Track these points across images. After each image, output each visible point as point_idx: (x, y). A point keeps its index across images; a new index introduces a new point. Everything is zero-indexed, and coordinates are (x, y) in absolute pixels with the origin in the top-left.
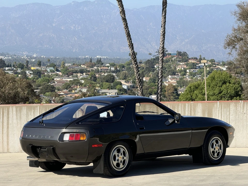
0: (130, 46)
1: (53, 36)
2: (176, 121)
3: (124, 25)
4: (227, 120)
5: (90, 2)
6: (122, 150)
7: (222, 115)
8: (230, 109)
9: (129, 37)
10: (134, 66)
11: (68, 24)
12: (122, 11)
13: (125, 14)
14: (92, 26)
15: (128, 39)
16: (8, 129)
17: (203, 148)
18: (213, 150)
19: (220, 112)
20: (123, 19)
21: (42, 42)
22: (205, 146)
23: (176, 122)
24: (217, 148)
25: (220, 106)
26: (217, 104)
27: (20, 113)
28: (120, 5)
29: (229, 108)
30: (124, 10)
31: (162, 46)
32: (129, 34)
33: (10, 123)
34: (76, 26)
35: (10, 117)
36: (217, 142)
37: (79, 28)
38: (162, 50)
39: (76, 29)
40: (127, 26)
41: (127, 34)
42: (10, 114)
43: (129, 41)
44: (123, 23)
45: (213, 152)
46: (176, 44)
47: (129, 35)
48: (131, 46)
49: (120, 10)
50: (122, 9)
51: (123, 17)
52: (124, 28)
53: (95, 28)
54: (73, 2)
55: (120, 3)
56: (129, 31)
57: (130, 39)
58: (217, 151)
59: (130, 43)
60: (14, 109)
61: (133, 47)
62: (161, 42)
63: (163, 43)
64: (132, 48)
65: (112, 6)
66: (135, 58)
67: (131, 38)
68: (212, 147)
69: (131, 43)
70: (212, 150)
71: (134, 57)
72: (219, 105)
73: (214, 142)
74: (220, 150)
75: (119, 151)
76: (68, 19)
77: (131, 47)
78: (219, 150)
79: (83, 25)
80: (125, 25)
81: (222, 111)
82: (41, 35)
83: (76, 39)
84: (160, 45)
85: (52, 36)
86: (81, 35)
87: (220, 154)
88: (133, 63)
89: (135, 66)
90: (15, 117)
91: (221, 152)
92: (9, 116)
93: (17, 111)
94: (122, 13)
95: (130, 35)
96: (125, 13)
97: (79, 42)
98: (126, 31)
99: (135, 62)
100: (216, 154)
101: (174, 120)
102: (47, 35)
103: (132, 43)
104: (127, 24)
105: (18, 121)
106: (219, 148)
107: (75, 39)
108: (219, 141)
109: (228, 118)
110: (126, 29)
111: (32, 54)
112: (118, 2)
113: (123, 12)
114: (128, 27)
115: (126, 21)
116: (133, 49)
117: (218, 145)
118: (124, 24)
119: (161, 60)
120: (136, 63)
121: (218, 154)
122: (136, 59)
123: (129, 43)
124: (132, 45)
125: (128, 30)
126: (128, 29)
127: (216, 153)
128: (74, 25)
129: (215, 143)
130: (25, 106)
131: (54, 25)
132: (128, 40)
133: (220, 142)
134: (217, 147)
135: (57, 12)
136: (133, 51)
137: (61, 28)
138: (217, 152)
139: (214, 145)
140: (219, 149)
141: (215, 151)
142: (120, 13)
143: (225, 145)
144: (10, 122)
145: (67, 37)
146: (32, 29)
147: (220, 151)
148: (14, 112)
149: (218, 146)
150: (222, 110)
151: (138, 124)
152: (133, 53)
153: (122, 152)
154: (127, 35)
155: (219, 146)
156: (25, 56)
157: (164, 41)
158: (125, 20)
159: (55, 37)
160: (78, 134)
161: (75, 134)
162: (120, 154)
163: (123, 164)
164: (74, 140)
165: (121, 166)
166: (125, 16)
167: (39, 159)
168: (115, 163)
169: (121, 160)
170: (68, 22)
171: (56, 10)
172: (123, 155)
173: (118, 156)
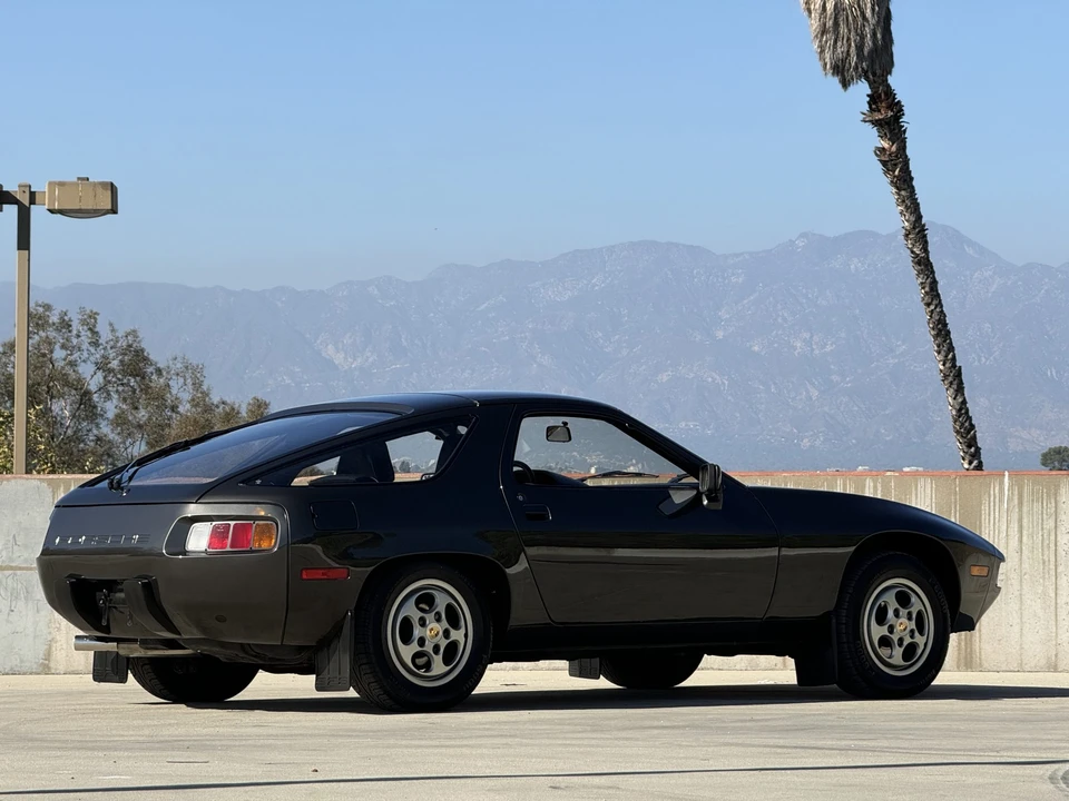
0: (946, 377)
1: (714, 380)
2: (704, 498)
3: (923, 288)
4: (1046, 552)
5: (873, 234)
6: (441, 602)
7: (1025, 532)
8: (1061, 505)
9: (945, 341)
10: (966, 466)
11: (780, 332)
12: (914, 228)
13: (926, 242)
14: (884, 338)
15: (938, 346)
17: (834, 621)
18: (884, 631)
19: (1015, 516)
20: (919, 263)
21: (668, 406)
22: (844, 613)
23: (705, 502)
24: (903, 625)
25: (1016, 493)
26: (1001, 483)
28: (903, 201)
29: (1053, 501)
30: (924, 225)
32: (945, 325)
34: (816, 338)
36: (903, 599)
37: (828, 348)
39: (817, 352)
40: (933, 294)
41: (933, 329)
43: (942, 358)
44: (920, 280)
45: (885, 642)
47: (942, 331)
48: (950, 379)
49: (906, 224)
50: (913, 219)
51: (918, 255)
52: (923, 299)
53: (899, 346)
54: (804, 235)
55: (903, 193)
56: (945, 316)
57: (949, 349)
58: (901, 641)
59: (948, 365)
61: (961, 384)
64: (955, 386)
66: (969, 432)
67: (951, 343)
68: (881, 619)
69: (954, 366)
70: (878, 631)
71: (967, 424)
72: (1011, 488)
73: (890, 598)
74: (917, 634)
76: (779, 307)
77: (951, 383)
78: (912, 637)
79: (843, 335)
80: (927, 289)
81: (1025, 515)
83: (815, 393)
85: (710, 380)
86: (835, 378)
87: (919, 652)
88: (962, 453)
89: (970, 463)
91: (926, 645)
94: (911, 236)
95: (949, 331)
96: (925, 236)
97: (826, 409)
98: (932, 312)
99: (969, 446)
100: (898, 652)
101: (695, 492)
102: (692, 375)
103: (958, 364)
104: (934, 284)
106: (913, 625)
107: (808, 393)
108: (914, 599)
109: (1052, 546)
110: (932, 307)
112: (894, 190)
113: (919, 232)
114: (938, 295)
115: (933, 272)
116: (960, 390)
117: (910, 614)
118: (922, 283)
120: (973, 450)
121: (910, 652)
122: (975, 435)
123: (944, 365)
124: (959, 374)
125: (938, 310)
126: (940, 304)
127: (900, 645)
128: (807, 335)
129: (893, 605)
131: (720, 334)
132: (939, 353)
133: (921, 602)
134: (904, 620)
135: (734, 279)
136: (960, 400)
137: (751, 346)
138: (905, 643)
139: (891, 613)
140: (912, 631)
141: (895, 638)
142: (907, 236)
143: (945, 615)
145: (775, 384)
146: (625, 352)
147: (920, 640)
149: (910, 619)
150: (1025, 509)
151: (520, 498)
152: (960, 410)
153: (441, 608)
154: (933, 332)
155: (914, 616)
158: (926, 266)
159: (723, 383)
160: (244, 526)
161: (232, 523)
162: (430, 617)
163: (447, 661)
164: (228, 549)
165: (439, 667)
166: (925, 250)
167: (121, 645)
168: (407, 652)
169: (435, 640)
170: (780, 320)
171: (730, 271)
172: (445, 624)
173: (423, 623)
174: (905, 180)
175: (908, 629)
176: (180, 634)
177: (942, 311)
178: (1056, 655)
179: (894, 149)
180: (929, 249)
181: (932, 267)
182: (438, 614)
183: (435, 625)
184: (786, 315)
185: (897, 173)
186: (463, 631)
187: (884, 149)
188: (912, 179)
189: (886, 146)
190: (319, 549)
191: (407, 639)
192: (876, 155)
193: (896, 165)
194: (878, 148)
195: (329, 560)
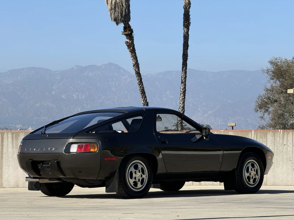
0: (144, 105)
1: (52, 105)
2: (204, 137)
3: (138, 80)
5: (95, 66)
6: (140, 167)
8: (267, 139)
9: (144, 95)
11: (70, 92)
12: (136, 64)
13: (139, 68)
14: (98, 94)
15: (142, 96)
16: (2, 159)
17: (236, 172)
18: (248, 174)
20: (137, 73)
21: (39, 113)
22: (238, 170)
24: (253, 173)
26: (252, 133)
27: (17, 140)
28: (133, 56)
29: (265, 138)
30: (138, 63)
31: (182, 106)
32: (144, 90)
33: (4, 153)
34: (79, 94)
35: (4, 145)
36: (253, 166)
37: (83, 97)
38: (182, 110)
39: (80, 98)
40: (141, 82)
41: (141, 91)
42: (4, 141)
43: (143, 100)
44: (137, 78)
45: (249, 178)
46: (197, 116)
47: (143, 92)
49: (134, 62)
50: (135, 61)
51: (137, 71)
52: (138, 83)
53: (102, 97)
54: (76, 66)
55: (133, 54)
56: (144, 88)
58: (252, 177)
59: (145, 101)
60: (10, 135)
62: (181, 101)
63: (184, 102)
65: (122, 71)
67: (145, 96)
68: (248, 171)
69: (146, 102)
72: (254, 134)
73: (250, 165)
74: (256, 175)
75: (136, 167)
76: (70, 86)
78: (255, 176)
79: (87, 93)
80: (139, 81)
82: (38, 105)
83: (79, 110)
84: (180, 105)
85: (50, 106)
86: (85, 105)
87: (257, 180)
90: (10, 145)
91: (258, 178)
92: (4, 143)
93: (13, 138)
94: (135, 66)
95: (145, 92)
96: (139, 66)
98: (140, 87)
100: (252, 180)
102: (45, 104)
103: (147, 101)
104: (141, 79)
105: (14, 150)
106: (255, 173)
107: (77, 109)
108: (255, 165)
110: (141, 86)
111: (26, 127)
112: (130, 53)
113: (137, 65)
114: (142, 82)
115: (141, 76)
117: (254, 170)
118: (138, 79)
119: (180, 124)
121: (254, 180)
123: (144, 101)
125: (142, 86)
126: (143, 85)
127: (252, 178)
128: (77, 93)
129: (250, 167)
130: (22, 132)
131: (53, 93)
132: (142, 98)
133: (257, 166)
134: (253, 171)
135: (57, 78)
137: (62, 96)
138: (254, 178)
139: (250, 170)
140: (255, 175)
142: (134, 66)
143: (263, 170)
144: (5, 151)
145: (69, 107)
146: (27, 98)
147: (257, 177)
148: (10, 140)
149: (255, 171)
151: (159, 137)
153: (140, 169)
154: (141, 93)
155: (256, 170)
156: (19, 129)
157: (184, 100)
158: (139, 74)
159: (54, 107)
160: (88, 145)
161: (84, 144)
162: (137, 171)
163: (142, 184)
164: (83, 152)
165: (139, 185)
166: (139, 70)
167: (40, 180)
168: (132, 181)
169: (139, 178)
170: (70, 89)
171: (56, 75)
172: (141, 173)
173: (135, 173)
174: (134, 51)
175: (254, 174)
176: (66, 176)
177: (143, 87)
178: (266, 181)
179: (130, 42)
180: (140, 69)
181: (140, 75)
182: (139, 170)
183: (138, 173)
184: (71, 88)
185: (131, 49)
186: (145, 175)
187: (128, 42)
188: (135, 50)
189: (128, 41)
190: (109, 152)
191: (131, 177)
192: (126, 43)
193: (131, 46)
194: (126, 42)
195: (112, 155)
